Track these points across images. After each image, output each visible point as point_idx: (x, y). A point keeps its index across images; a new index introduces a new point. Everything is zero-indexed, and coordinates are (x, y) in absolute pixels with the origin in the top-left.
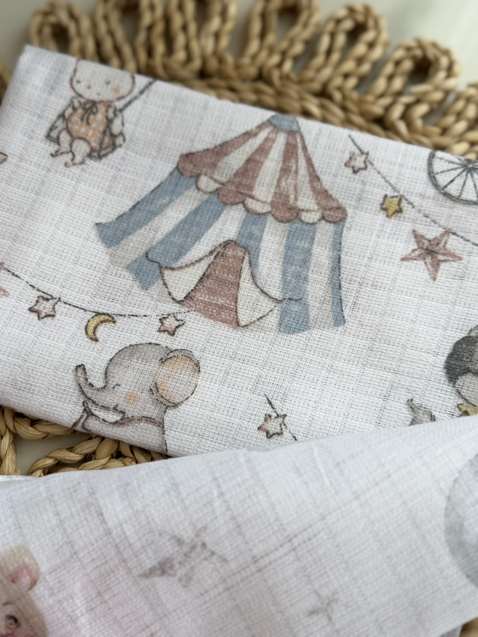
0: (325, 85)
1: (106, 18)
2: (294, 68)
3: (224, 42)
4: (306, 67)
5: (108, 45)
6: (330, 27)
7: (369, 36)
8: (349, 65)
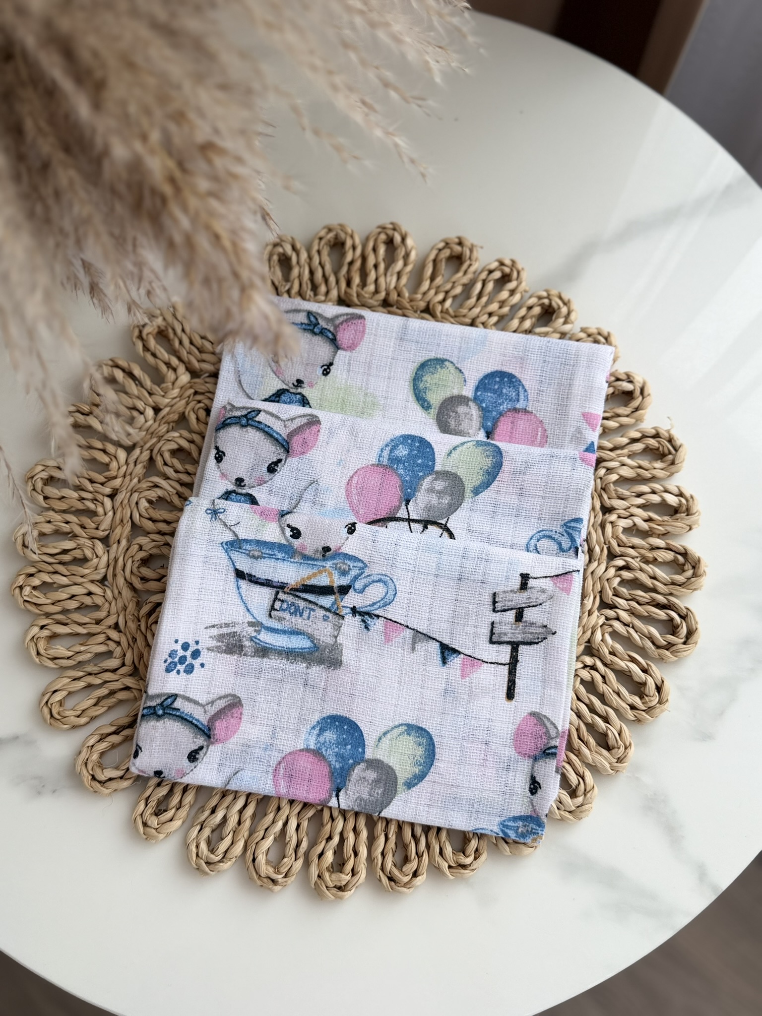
1: (319, 252)
3: (404, 280)
4: (461, 306)
5: (319, 274)
6: (484, 275)
7: (512, 285)
8: (494, 307)
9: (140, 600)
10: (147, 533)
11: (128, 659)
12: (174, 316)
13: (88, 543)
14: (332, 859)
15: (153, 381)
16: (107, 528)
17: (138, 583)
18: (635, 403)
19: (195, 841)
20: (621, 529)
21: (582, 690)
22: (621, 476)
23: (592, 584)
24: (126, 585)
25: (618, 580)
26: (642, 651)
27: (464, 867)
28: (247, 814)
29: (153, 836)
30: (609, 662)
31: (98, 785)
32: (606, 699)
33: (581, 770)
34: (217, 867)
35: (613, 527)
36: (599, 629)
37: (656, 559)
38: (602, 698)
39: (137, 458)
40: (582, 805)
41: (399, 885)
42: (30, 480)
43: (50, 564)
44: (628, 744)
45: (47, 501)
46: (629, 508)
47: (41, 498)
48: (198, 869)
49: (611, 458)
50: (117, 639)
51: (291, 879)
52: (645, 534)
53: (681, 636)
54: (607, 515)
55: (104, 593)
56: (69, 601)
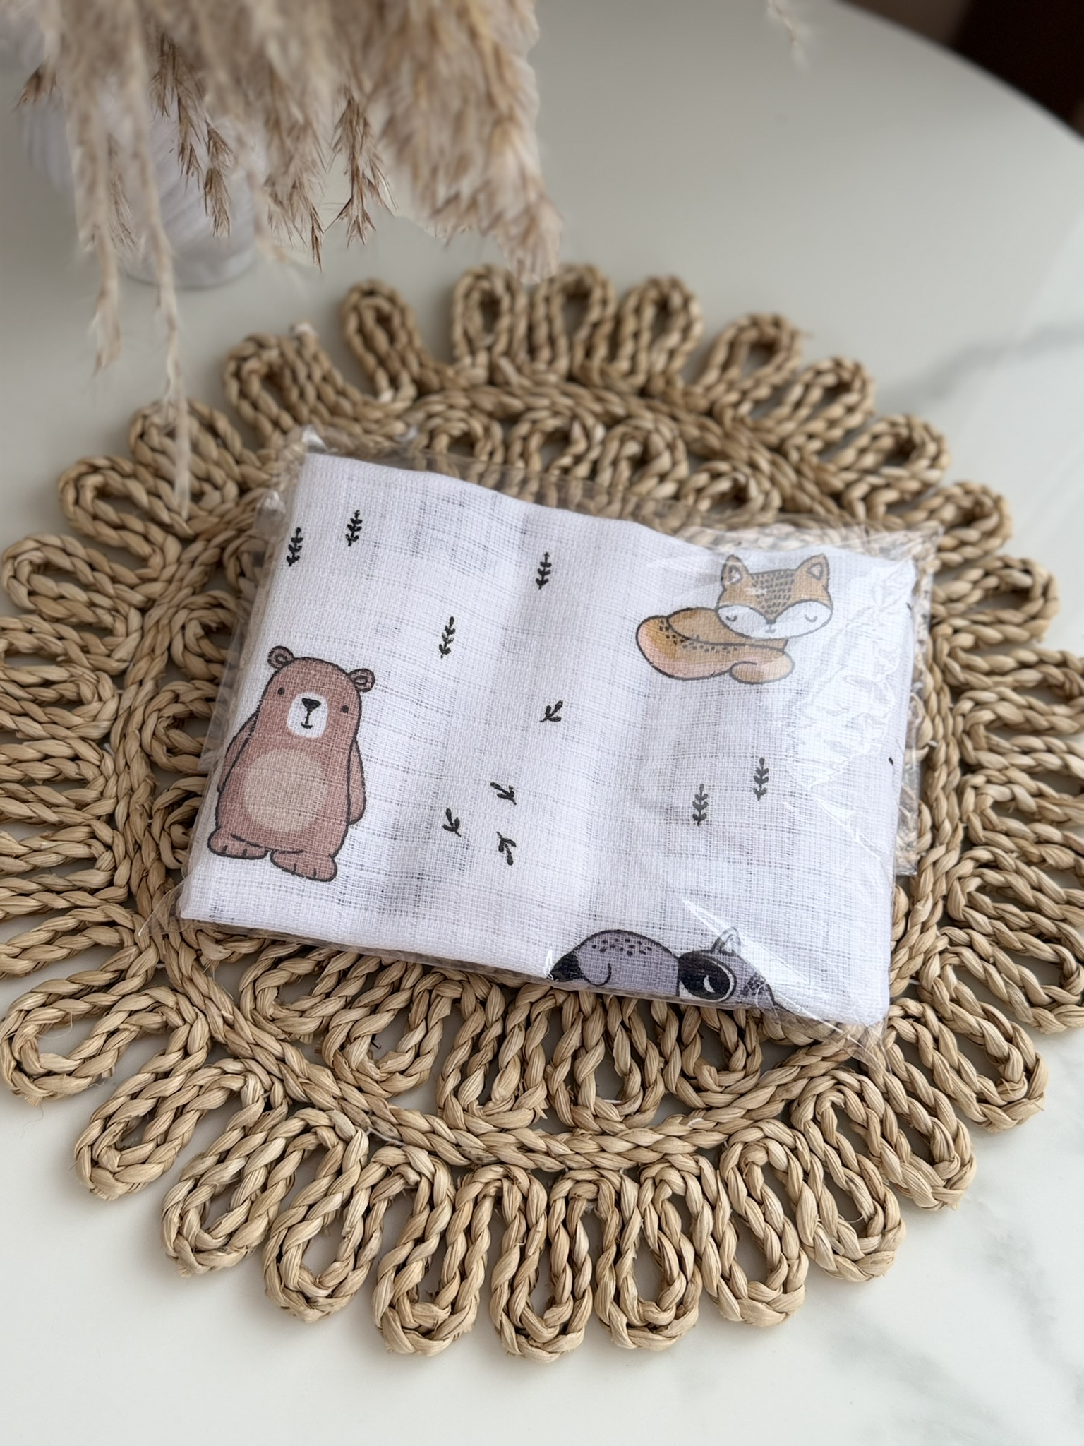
0: (783, 441)
1: (547, 300)
2: (752, 412)
3: (678, 363)
4: (766, 415)
5: (542, 333)
6: (808, 377)
7: (851, 398)
8: (818, 426)
9: (157, 784)
10: (190, 678)
11: (121, 876)
12: (299, 353)
13: (90, 676)
14: (420, 1277)
15: (245, 445)
16: (125, 658)
17: (161, 753)
18: (1033, 607)
19: (181, 1205)
20: (989, 802)
21: (898, 1052)
22: (999, 718)
23: (932, 880)
24: (140, 754)
25: (976, 882)
26: (1007, 1006)
27: (654, 1328)
28: (282, 1172)
29: (105, 1184)
30: (948, 1015)
31: (26, 1079)
32: (936, 1077)
33: (882, 1190)
34: (212, 1257)
35: (977, 796)
36: (937, 956)
37: (1044, 860)
38: (930, 1073)
39: (196, 558)
40: (875, 1251)
41: (534, 1344)
42: (10, 562)
43: (17, 699)
44: (967, 1159)
45: (33, 598)
46: (1007, 768)
47: (23, 591)
48: (177, 1258)
49: (984, 685)
50: (109, 840)
51: (340, 1303)
52: (1027, 817)
53: (1074, 991)
54: (969, 777)
55: (100, 761)
56: (38, 764)
